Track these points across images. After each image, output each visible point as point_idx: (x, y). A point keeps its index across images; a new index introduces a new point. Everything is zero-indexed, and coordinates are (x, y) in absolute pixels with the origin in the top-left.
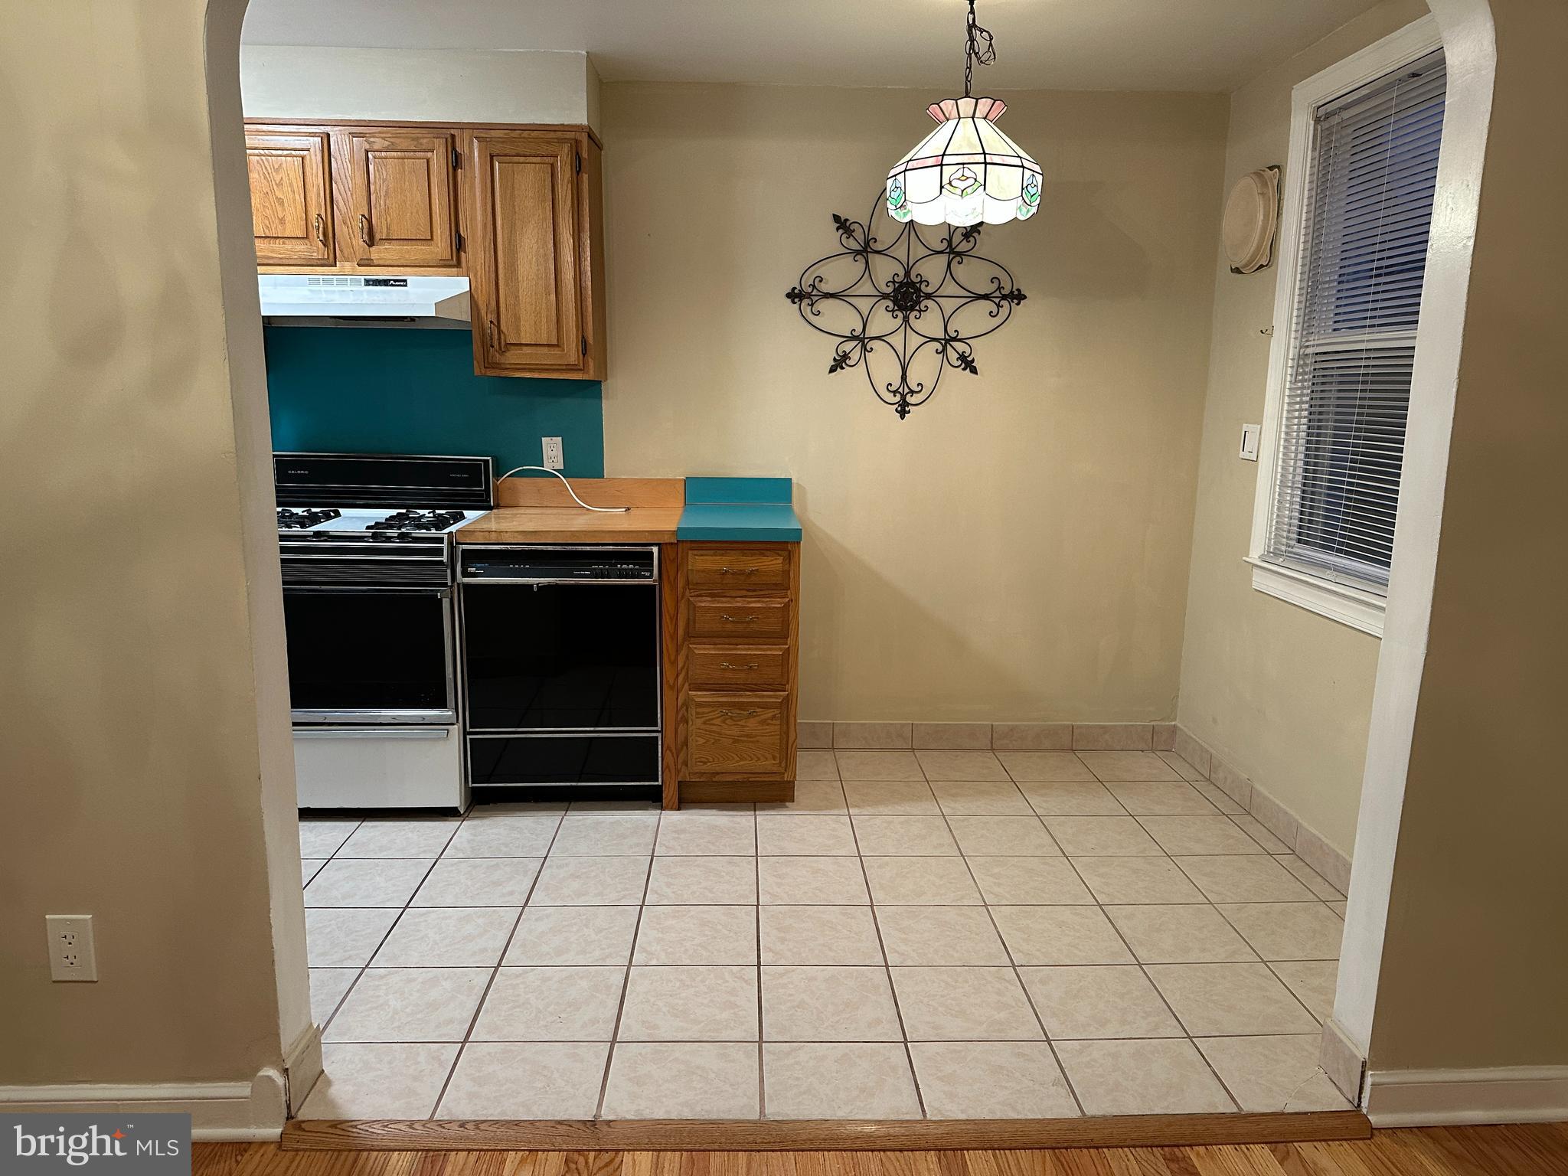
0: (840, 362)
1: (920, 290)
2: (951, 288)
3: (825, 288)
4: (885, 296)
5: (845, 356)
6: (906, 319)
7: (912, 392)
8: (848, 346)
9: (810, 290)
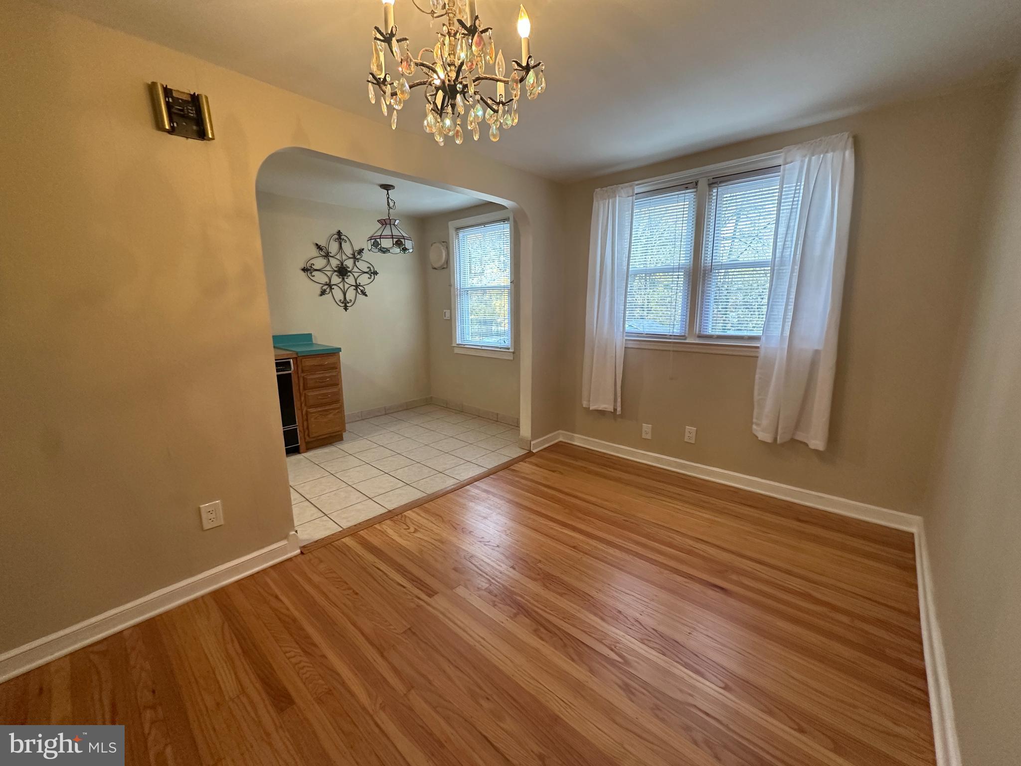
0: (323, 293)
1: (347, 270)
2: (355, 269)
3: (315, 267)
4: (335, 271)
5: (325, 291)
6: (343, 279)
7: (348, 303)
8: (325, 287)
9: (310, 268)
